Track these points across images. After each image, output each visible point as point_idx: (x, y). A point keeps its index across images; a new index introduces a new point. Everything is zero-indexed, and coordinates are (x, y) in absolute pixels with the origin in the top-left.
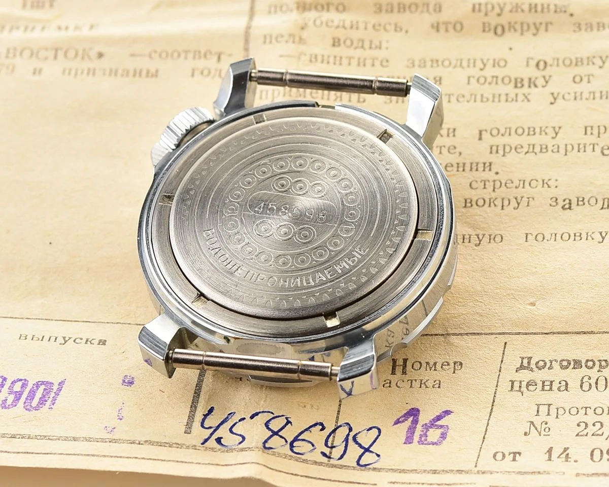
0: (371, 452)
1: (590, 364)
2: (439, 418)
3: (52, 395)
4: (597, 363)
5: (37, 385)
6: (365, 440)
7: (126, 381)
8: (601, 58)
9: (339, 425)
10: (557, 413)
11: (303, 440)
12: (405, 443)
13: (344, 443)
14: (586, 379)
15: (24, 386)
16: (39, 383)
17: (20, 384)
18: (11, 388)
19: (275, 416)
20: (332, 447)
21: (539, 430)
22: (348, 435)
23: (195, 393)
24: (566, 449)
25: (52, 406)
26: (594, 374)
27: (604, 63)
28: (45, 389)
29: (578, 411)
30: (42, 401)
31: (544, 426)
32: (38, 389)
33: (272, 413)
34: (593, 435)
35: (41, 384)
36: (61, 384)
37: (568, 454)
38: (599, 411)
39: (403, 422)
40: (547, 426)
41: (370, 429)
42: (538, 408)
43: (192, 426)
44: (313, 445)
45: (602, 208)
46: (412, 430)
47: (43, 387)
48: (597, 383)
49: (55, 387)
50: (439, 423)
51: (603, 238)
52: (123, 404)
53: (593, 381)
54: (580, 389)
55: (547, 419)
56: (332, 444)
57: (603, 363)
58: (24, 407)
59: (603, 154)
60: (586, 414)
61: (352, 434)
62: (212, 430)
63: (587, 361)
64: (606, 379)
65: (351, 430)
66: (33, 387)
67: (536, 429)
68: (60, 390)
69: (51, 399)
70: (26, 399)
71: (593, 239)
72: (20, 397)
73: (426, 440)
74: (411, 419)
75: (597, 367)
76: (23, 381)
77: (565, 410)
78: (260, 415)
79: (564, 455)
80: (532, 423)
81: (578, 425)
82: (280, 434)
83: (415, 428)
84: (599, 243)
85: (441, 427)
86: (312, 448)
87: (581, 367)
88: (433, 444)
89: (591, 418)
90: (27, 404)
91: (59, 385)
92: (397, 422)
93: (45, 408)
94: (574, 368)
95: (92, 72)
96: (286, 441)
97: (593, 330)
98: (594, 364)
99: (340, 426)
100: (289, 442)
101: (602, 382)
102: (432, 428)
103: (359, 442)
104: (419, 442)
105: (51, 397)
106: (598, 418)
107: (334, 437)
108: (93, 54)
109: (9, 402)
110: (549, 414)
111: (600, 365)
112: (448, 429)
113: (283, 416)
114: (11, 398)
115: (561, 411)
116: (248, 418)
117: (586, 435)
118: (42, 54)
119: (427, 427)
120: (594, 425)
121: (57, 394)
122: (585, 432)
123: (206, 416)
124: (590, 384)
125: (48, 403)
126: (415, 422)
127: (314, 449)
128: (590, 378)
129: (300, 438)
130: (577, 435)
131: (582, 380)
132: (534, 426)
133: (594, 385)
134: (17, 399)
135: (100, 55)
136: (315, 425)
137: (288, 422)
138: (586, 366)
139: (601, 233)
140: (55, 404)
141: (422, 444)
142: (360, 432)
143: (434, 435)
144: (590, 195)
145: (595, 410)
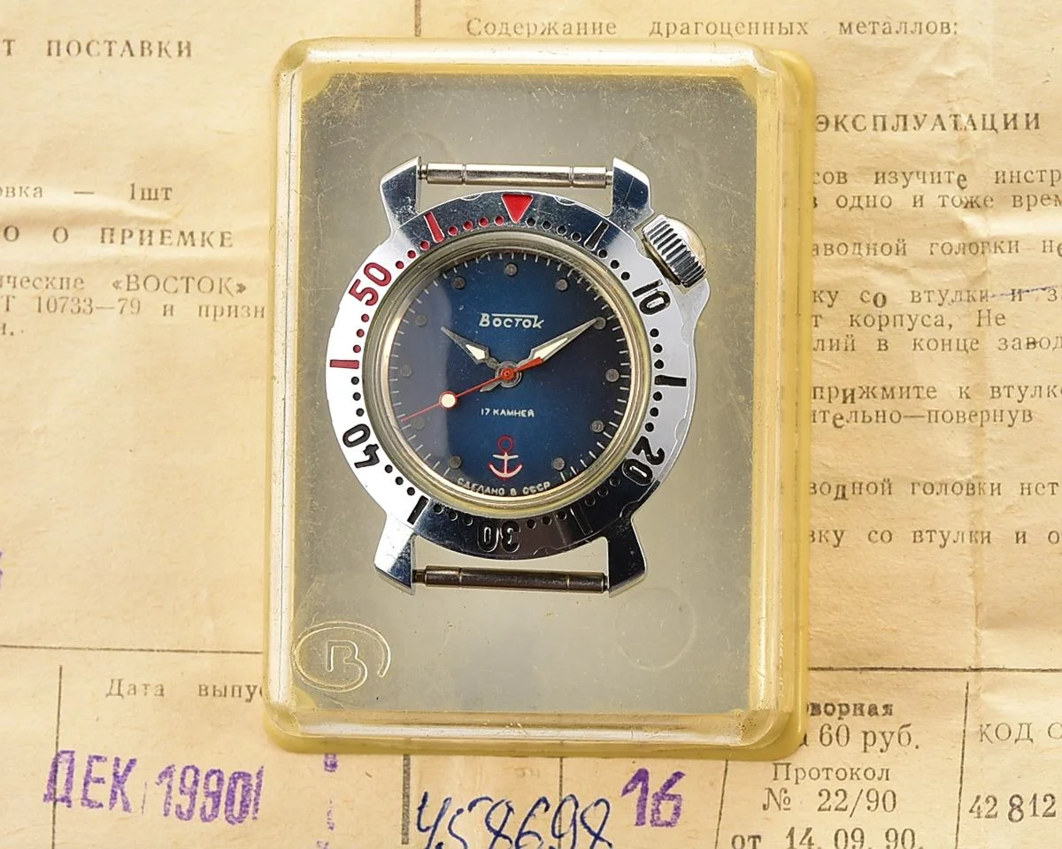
0: (603, 840)
1: (830, 709)
2: (670, 784)
3: (253, 794)
4: (838, 708)
5: (234, 780)
6: (594, 821)
7: (329, 763)
8: (830, 292)
9: (563, 798)
10: (797, 777)
11: (529, 832)
12: (637, 824)
13: (572, 827)
14: (826, 729)
15: (220, 780)
16: (236, 776)
17: (214, 778)
18: (206, 785)
19: (495, 802)
20: (561, 836)
21: (779, 801)
22: (575, 813)
23: (405, 772)
24: (809, 830)
25: (256, 815)
26: (833, 721)
27: (833, 300)
28: (244, 787)
29: (819, 775)
30: (244, 806)
31: (784, 795)
32: (235, 787)
33: (490, 800)
34: (836, 809)
35: (238, 778)
36: (260, 774)
37: (810, 838)
38: (841, 774)
39: (632, 790)
40: (787, 795)
41: (597, 803)
42: (776, 769)
43: (408, 830)
44: (540, 839)
45: (836, 498)
46: (642, 802)
47: (240, 783)
48: (837, 735)
49: (254, 781)
50: (671, 791)
51: (839, 540)
52: (331, 802)
53: (833, 732)
54: (820, 743)
55: (786, 784)
56: (560, 831)
57: (844, 708)
58: (227, 818)
59: (835, 425)
60: (827, 778)
61: (579, 811)
62: (430, 831)
63: (826, 705)
64: (847, 729)
65: (577, 805)
66: (230, 784)
67: (775, 799)
68: (259, 785)
69: (253, 803)
70: (226, 804)
71: (827, 541)
72: (219, 801)
73: (659, 818)
74: (640, 786)
75: (837, 714)
76: (218, 774)
77: (804, 772)
78: (478, 804)
79: (806, 841)
80: (770, 790)
81: (820, 795)
82: (503, 833)
83: (645, 799)
84: (835, 546)
85: (673, 797)
86: (539, 843)
87: (820, 713)
88: (668, 824)
89: (833, 785)
90: (228, 814)
91: (258, 778)
92: (626, 791)
93: (249, 818)
94: (812, 714)
95: (233, 311)
96: (511, 842)
97: (832, 666)
98: (834, 709)
99: (565, 800)
100: (514, 840)
101: (843, 733)
102: (663, 799)
103: (588, 824)
104: (651, 822)
105: (253, 799)
106: (842, 785)
107: (560, 819)
108: (233, 286)
109: (208, 811)
110: (787, 779)
111: (841, 711)
112: (681, 799)
113: (503, 801)
114: (210, 803)
115: (801, 774)
116: (466, 809)
117: (829, 810)
118: (171, 285)
119: (659, 798)
120: (837, 795)
121: (258, 794)
122: (826, 806)
123: (420, 809)
124: (831, 736)
125: (251, 809)
126: (645, 790)
127: (541, 844)
128: (830, 728)
129: (524, 831)
130: (820, 809)
131: (821, 731)
132: (773, 795)
133: (834, 737)
134: (216, 806)
135: (242, 288)
136: (538, 803)
137: (510, 809)
138: (825, 711)
139: (836, 532)
140: (259, 811)
141: (656, 825)
142: (586, 809)
143: (667, 808)
144: (823, 480)
145: (837, 773)
